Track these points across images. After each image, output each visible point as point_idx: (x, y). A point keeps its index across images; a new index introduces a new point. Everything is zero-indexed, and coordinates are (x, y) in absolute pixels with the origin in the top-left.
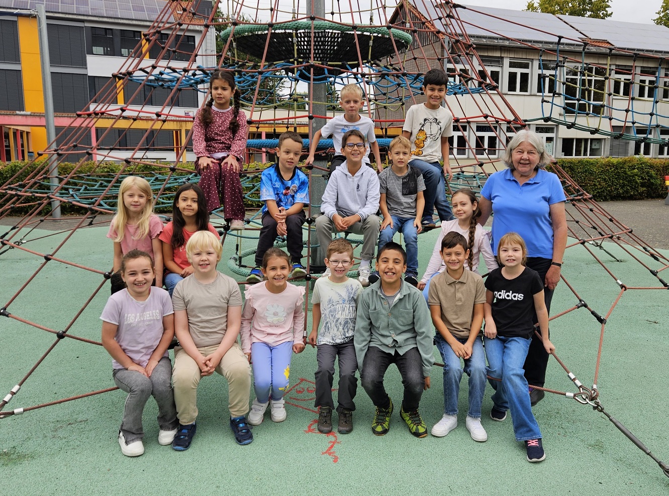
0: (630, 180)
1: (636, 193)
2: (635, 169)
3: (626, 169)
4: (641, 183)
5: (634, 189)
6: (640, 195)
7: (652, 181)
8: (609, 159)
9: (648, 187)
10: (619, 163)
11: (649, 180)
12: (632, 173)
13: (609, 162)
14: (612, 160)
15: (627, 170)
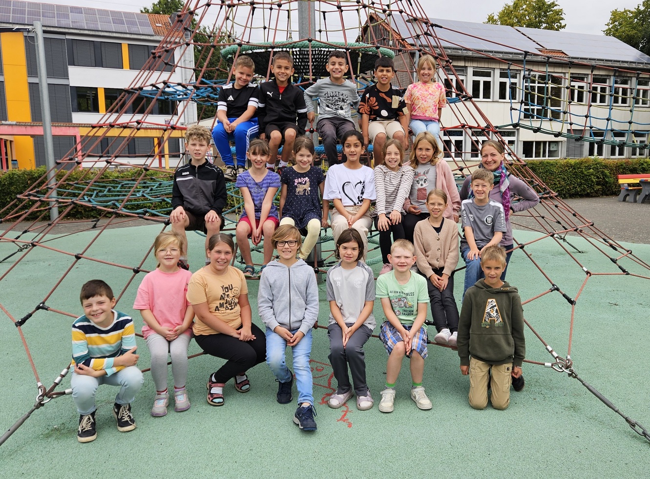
0: (586, 178)
1: (592, 191)
2: (591, 169)
3: (582, 169)
4: (597, 182)
5: (591, 187)
6: (596, 193)
7: (607, 180)
8: (567, 160)
9: (603, 185)
10: (576, 164)
11: (604, 178)
12: (588, 173)
13: (567, 163)
14: (570, 161)
15: (584, 170)
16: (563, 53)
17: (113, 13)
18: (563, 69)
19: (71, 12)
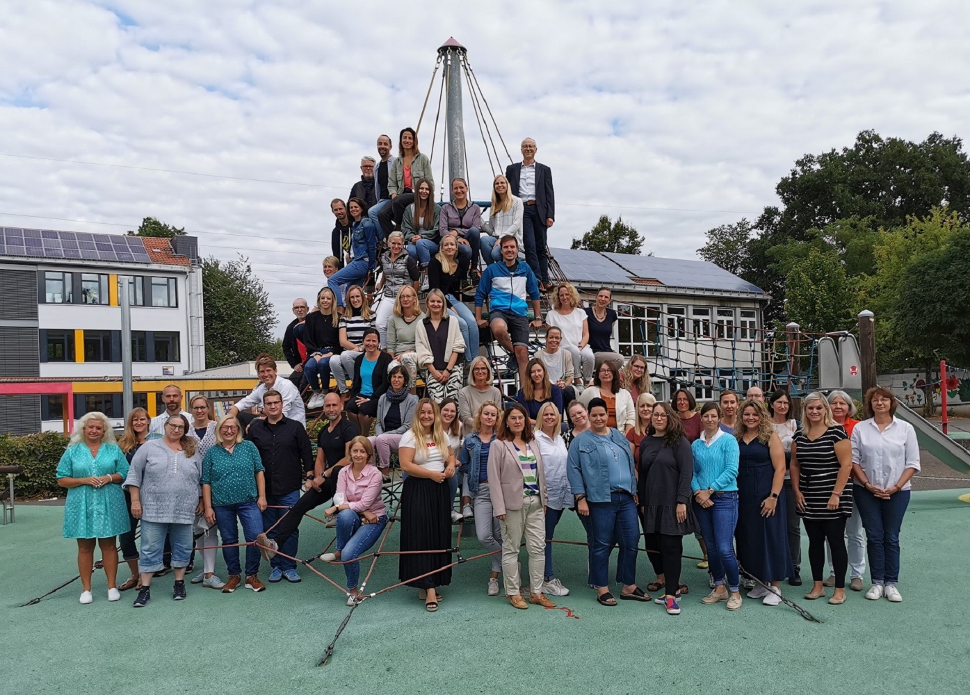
16: (657, 281)
17: (96, 236)
18: (660, 299)
19: (43, 237)
